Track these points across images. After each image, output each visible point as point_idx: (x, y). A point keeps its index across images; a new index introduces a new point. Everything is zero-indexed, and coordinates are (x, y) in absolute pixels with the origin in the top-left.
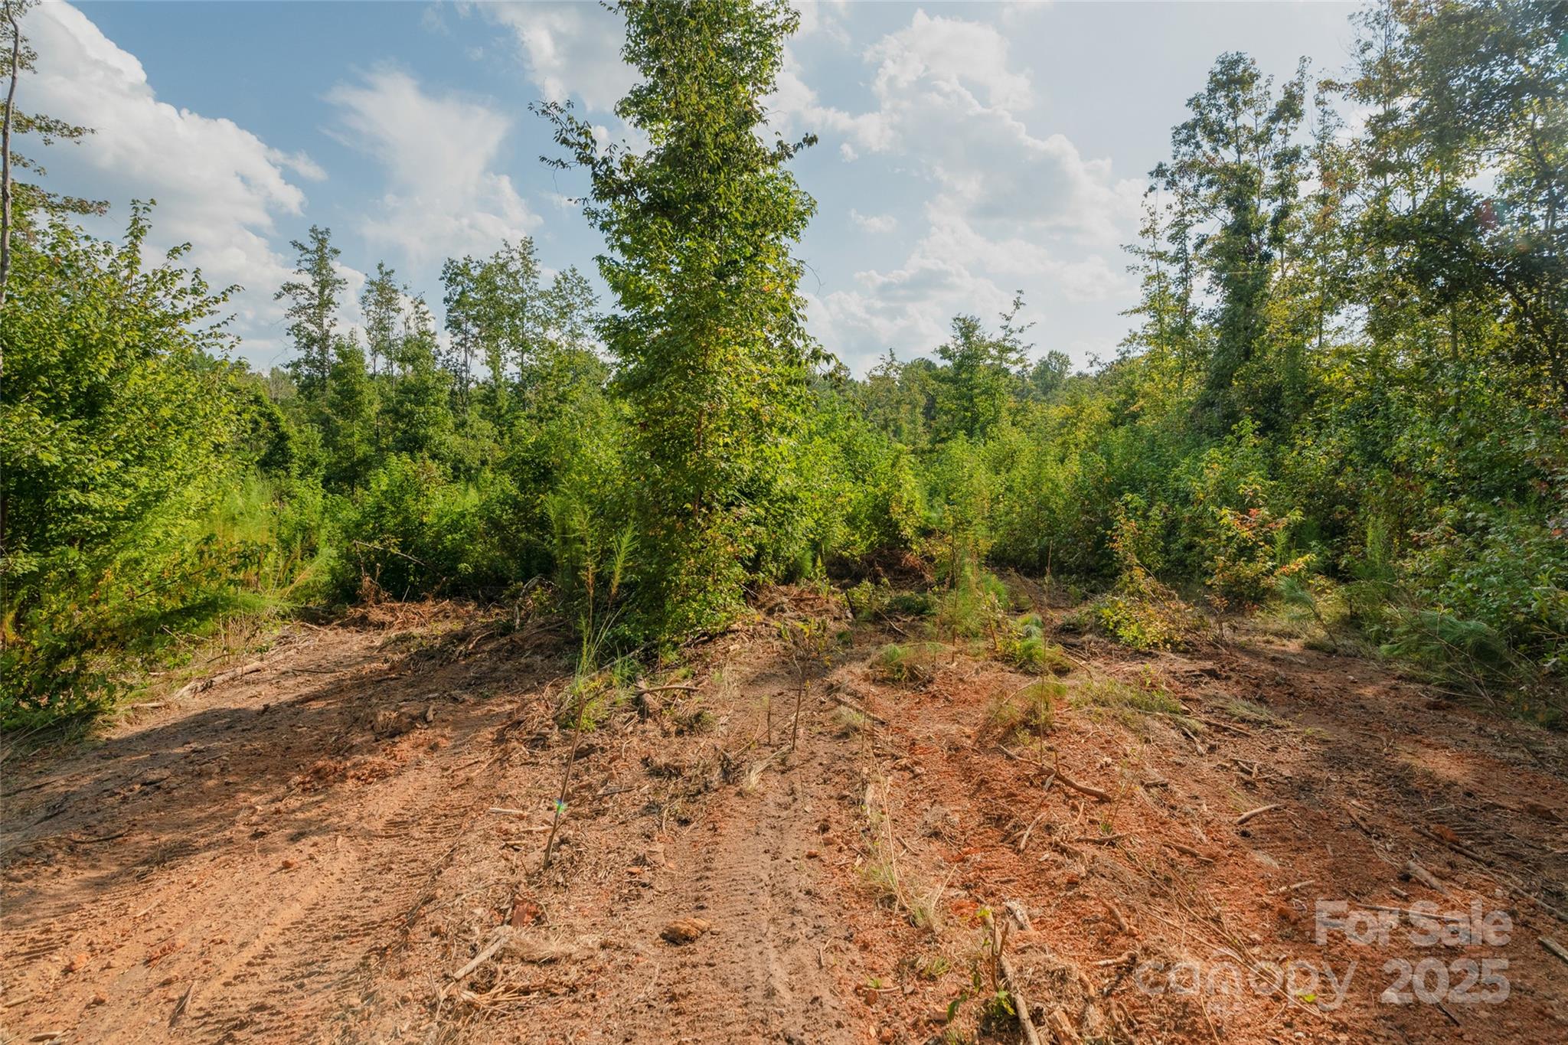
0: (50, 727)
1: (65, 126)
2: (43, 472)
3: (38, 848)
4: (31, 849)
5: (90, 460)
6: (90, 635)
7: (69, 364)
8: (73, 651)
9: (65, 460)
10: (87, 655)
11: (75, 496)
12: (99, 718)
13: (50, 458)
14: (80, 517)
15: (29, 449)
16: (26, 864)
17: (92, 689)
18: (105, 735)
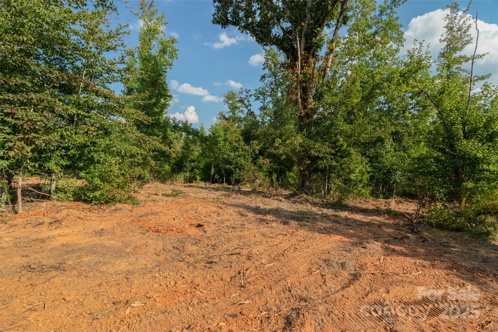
0: (476, 234)
1: (480, 55)
2: (476, 158)
3: (485, 270)
4: (483, 269)
5: (492, 156)
6: (490, 210)
7: (486, 127)
8: (484, 213)
9: (483, 155)
10: (488, 216)
11: (485, 167)
12: (491, 236)
13: (480, 155)
14: (485, 173)
15: (474, 152)
16: (481, 273)
17: (489, 227)
18: (493, 243)
